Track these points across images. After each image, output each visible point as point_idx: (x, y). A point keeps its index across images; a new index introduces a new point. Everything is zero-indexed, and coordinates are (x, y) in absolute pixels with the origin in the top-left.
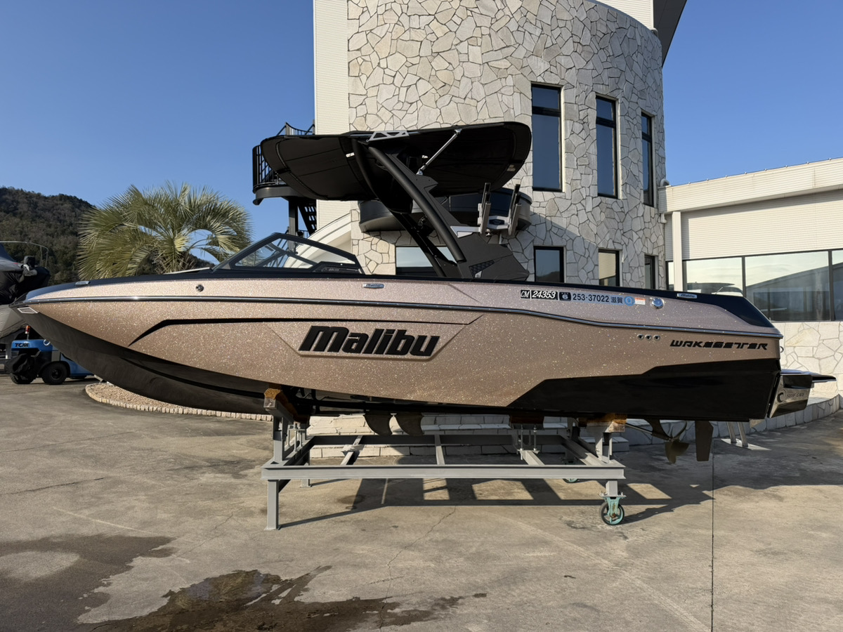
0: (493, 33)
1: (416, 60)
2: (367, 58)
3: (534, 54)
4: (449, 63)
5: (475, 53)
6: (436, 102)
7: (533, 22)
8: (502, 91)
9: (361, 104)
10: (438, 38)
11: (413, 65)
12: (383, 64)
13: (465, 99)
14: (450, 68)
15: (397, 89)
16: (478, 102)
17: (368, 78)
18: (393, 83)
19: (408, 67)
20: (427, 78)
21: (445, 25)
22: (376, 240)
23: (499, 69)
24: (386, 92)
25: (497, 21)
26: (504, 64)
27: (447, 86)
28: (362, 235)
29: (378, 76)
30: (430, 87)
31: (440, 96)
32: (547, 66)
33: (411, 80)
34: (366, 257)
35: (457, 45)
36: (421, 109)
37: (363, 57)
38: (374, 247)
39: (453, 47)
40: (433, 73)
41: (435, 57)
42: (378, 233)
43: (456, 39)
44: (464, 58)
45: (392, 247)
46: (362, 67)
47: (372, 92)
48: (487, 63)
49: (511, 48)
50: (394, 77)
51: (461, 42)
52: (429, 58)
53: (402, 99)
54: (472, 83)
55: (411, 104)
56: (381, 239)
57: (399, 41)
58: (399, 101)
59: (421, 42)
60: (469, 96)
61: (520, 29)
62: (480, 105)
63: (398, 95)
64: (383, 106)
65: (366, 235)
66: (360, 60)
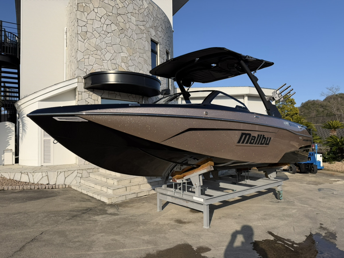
0: (139, 14)
1: (111, 14)
2: (87, 5)
3: (152, 27)
4: (124, 20)
5: (133, 19)
6: (119, 35)
7: (151, 15)
8: (142, 38)
9: (84, 26)
10: (120, 8)
11: (109, 16)
12: (96, 10)
13: (130, 37)
14: (124, 22)
15: (102, 24)
16: (134, 40)
17: (88, 14)
18: (100, 21)
19: (107, 16)
20: (115, 23)
21: (122, 3)
22: (91, 93)
23: (141, 29)
24: (97, 25)
25: (140, 9)
26: (143, 28)
27: (123, 30)
28: (84, 90)
29: (92, 15)
30: (117, 28)
31: (121, 34)
32: (155, 34)
33: (108, 22)
34: (86, 101)
35: (127, 13)
36: (113, 37)
37: (86, 4)
38: (90, 96)
39: (126, 14)
40: (118, 22)
41: (118, 16)
42: (92, 90)
43: (127, 11)
44: (129, 20)
45: (100, 98)
46: (85, 8)
47: (90, 22)
48: (137, 25)
49: (145, 22)
50: (101, 18)
51: (129, 13)
52: (116, 15)
53: (104, 29)
54: (132, 32)
55: (109, 33)
56: (94, 93)
57: (103, 2)
58: (103, 30)
59: (113, 7)
60: (131, 37)
61: (147, 15)
62: (135, 42)
63: (103, 27)
64: (95, 30)
65: (86, 90)
66: (84, 5)
